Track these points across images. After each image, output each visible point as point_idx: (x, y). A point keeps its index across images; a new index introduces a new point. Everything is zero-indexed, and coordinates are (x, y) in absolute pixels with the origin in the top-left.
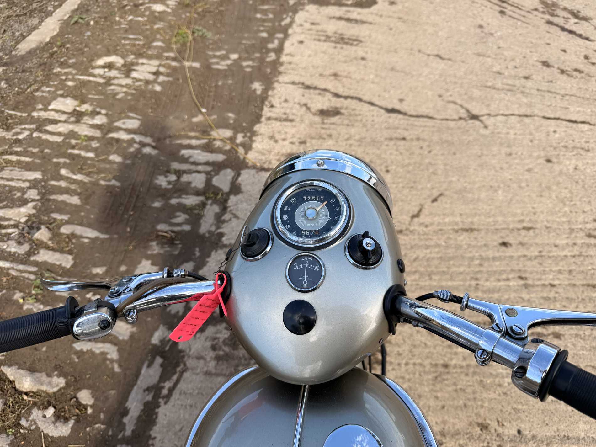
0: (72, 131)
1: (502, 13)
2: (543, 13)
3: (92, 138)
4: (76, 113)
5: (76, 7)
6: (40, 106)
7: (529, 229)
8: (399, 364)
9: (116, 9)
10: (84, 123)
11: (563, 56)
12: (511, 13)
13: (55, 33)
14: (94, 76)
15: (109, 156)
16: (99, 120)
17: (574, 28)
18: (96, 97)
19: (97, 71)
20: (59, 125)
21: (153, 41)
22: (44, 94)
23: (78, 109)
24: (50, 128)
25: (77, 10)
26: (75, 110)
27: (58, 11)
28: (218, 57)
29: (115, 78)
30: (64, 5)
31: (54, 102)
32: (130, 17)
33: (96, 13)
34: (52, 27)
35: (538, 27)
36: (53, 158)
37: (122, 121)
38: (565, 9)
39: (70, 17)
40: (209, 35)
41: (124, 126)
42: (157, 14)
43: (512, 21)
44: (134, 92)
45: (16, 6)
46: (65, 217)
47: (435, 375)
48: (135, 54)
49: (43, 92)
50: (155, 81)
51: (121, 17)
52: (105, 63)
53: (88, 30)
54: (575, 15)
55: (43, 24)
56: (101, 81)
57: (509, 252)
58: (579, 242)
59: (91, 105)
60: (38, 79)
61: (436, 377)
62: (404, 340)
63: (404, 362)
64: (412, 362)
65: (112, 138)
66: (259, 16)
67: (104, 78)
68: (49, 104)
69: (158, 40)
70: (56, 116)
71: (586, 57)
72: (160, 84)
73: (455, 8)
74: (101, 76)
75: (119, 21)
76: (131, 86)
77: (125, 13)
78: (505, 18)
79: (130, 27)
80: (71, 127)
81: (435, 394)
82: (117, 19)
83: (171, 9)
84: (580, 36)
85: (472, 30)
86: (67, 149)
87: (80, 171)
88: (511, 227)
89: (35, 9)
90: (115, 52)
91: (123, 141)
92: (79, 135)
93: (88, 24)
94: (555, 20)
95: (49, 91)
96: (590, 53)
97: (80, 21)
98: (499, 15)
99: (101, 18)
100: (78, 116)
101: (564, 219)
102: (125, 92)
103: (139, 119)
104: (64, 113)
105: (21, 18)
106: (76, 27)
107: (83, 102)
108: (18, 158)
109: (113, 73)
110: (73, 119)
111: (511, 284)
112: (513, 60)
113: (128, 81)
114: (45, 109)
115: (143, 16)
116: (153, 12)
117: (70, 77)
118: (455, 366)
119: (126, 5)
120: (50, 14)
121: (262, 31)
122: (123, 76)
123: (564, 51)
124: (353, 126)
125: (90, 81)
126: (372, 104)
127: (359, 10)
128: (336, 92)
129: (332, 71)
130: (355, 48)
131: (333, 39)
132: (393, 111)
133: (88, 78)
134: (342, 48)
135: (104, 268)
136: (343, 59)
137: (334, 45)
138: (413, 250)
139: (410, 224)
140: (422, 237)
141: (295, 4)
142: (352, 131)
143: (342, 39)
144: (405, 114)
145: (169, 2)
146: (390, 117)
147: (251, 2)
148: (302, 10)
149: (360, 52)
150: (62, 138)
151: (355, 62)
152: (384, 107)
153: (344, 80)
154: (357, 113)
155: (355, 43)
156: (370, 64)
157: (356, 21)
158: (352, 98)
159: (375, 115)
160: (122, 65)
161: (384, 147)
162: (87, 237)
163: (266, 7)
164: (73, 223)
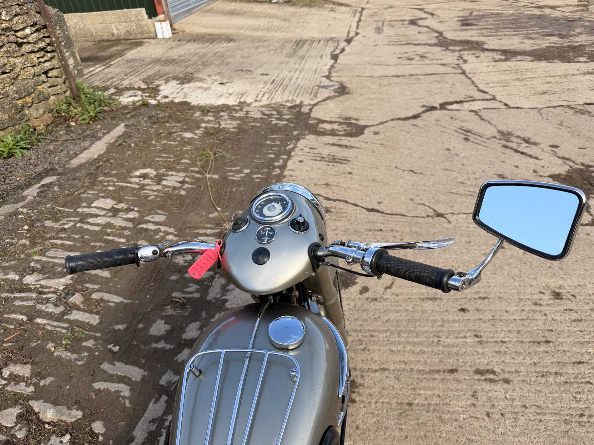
0: (109, 222)
1: (466, 139)
2: (500, 139)
3: (124, 228)
4: (113, 209)
5: (121, 134)
6: (85, 204)
7: (484, 298)
8: (369, 403)
9: (153, 136)
10: (120, 217)
11: (516, 171)
12: (473, 140)
13: (102, 152)
14: (131, 183)
15: (138, 241)
16: (131, 215)
17: (525, 151)
18: (132, 198)
19: (133, 180)
20: (99, 218)
21: (182, 159)
22: (89, 196)
23: (115, 206)
24: (91, 220)
25: (122, 136)
26: (113, 207)
27: (106, 136)
28: (234, 171)
29: (148, 185)
30: (111, 132)
31: (97, 201)
32: (165, 142)
33: (137, 138)
34: (101, 148)
35: (496, 150)
36: (91, 243)
37: (151, 216)
38: (518, 137)
39: (115, 141)
40: (228, 155)
41: (152, 220)
42: (186, 140)
43: (474, 146)
44: (163, 195)
45: (73, 133)
46: (97, 287)
47: (400, 411)
48: (166, 168)
49: (88, 194)
50: (181, 188)
51: (157, 141)
52: (141, 174)
53: (129, 150)
54: (527, 141)
55: (93, 145)
56: (137, 187)
57: (467, 316)
58: (527, 309)
59: (126, 204)
60: (85, 185)
61: (401, 414)
62: (375, 384)
63: (374, 401)
64: (381, 401)
65: (142, 229)
66: (268, 142)
67: (139, 185)
68: (92, 203)
69: (186, 158)
70: (97, 212)
71: (535, 171)
72: (184, 190)
73: (427, 136)
74: (136, 183)
75: (155, 144)
76: (160, 191)
77: (161, 138)
78: (468, 143)
79: (164, 149)
80: (108, 220)
81: (400, 427)
82: (154, 142)
83: (199, 136)
84: (530, 156)
85: (441, 152)
86: (103, 236)
88: (469, 297)
89: (88, 135)
90: (150, 166)
91: (151, 230)
92: (115, 226)
93: (130, 146)
94: (510, 144)
95: (93, 194)
96: (538, 168)
97: (124, 143)
98: (464, 141)
99: (140, 142)
100: (115, 212)
101: (514, 292)
102: (154, 195)
103: (165, 215)
104: (104, 209)
105: (76, 141)
106: (120, 148)
107: (120, 202)
108: (63, 242)
109: (147, 181)
110: (110, 214)
111: (468, 341)
112: (474, 173)
113: (159, 187)
114: (89, 207)
115: (174, 140)
116: (183, 139)
117: (111, 183)
118: (418, 405)
119: (162, 133)
120: (99, 138)
121: (270, 154)
122: (155, 183)
123: (517, 167)
124: (339, 220)
125: (127, 187)
126: (356, 205)
127: (349, 138)
128: (327, 196)
129: (324, 182)
130: (344, 165)
131: (327, 159)
132: (373, 210)
133: (125, 184)
134: (334, 166)
135: (125, 326)
136: (334, 173)
137: (327, 163)
138: (386, 314)
139: (384, 294)
140: (394, 304)
141: (298, 134)
142: (339, 224)
143: (334, 159)
144: (383, 213)
145: (197, 131)
146: (370, 215)
147: (263, 133)
148: (303, 138)
149: (348, 168)
150: (100, 228)
151: (343, 175)
152: (365, 207)
153: (334, 188)
154: (343, 211)
155: (344, 162)
156: (356, 177)
157: (346, 147)
158: (340, 201)
159: (358, 213)
160: (155, 176)
161: (364, 236)
162: (113, 302)
163: (275, 136)
164: (103, 291)
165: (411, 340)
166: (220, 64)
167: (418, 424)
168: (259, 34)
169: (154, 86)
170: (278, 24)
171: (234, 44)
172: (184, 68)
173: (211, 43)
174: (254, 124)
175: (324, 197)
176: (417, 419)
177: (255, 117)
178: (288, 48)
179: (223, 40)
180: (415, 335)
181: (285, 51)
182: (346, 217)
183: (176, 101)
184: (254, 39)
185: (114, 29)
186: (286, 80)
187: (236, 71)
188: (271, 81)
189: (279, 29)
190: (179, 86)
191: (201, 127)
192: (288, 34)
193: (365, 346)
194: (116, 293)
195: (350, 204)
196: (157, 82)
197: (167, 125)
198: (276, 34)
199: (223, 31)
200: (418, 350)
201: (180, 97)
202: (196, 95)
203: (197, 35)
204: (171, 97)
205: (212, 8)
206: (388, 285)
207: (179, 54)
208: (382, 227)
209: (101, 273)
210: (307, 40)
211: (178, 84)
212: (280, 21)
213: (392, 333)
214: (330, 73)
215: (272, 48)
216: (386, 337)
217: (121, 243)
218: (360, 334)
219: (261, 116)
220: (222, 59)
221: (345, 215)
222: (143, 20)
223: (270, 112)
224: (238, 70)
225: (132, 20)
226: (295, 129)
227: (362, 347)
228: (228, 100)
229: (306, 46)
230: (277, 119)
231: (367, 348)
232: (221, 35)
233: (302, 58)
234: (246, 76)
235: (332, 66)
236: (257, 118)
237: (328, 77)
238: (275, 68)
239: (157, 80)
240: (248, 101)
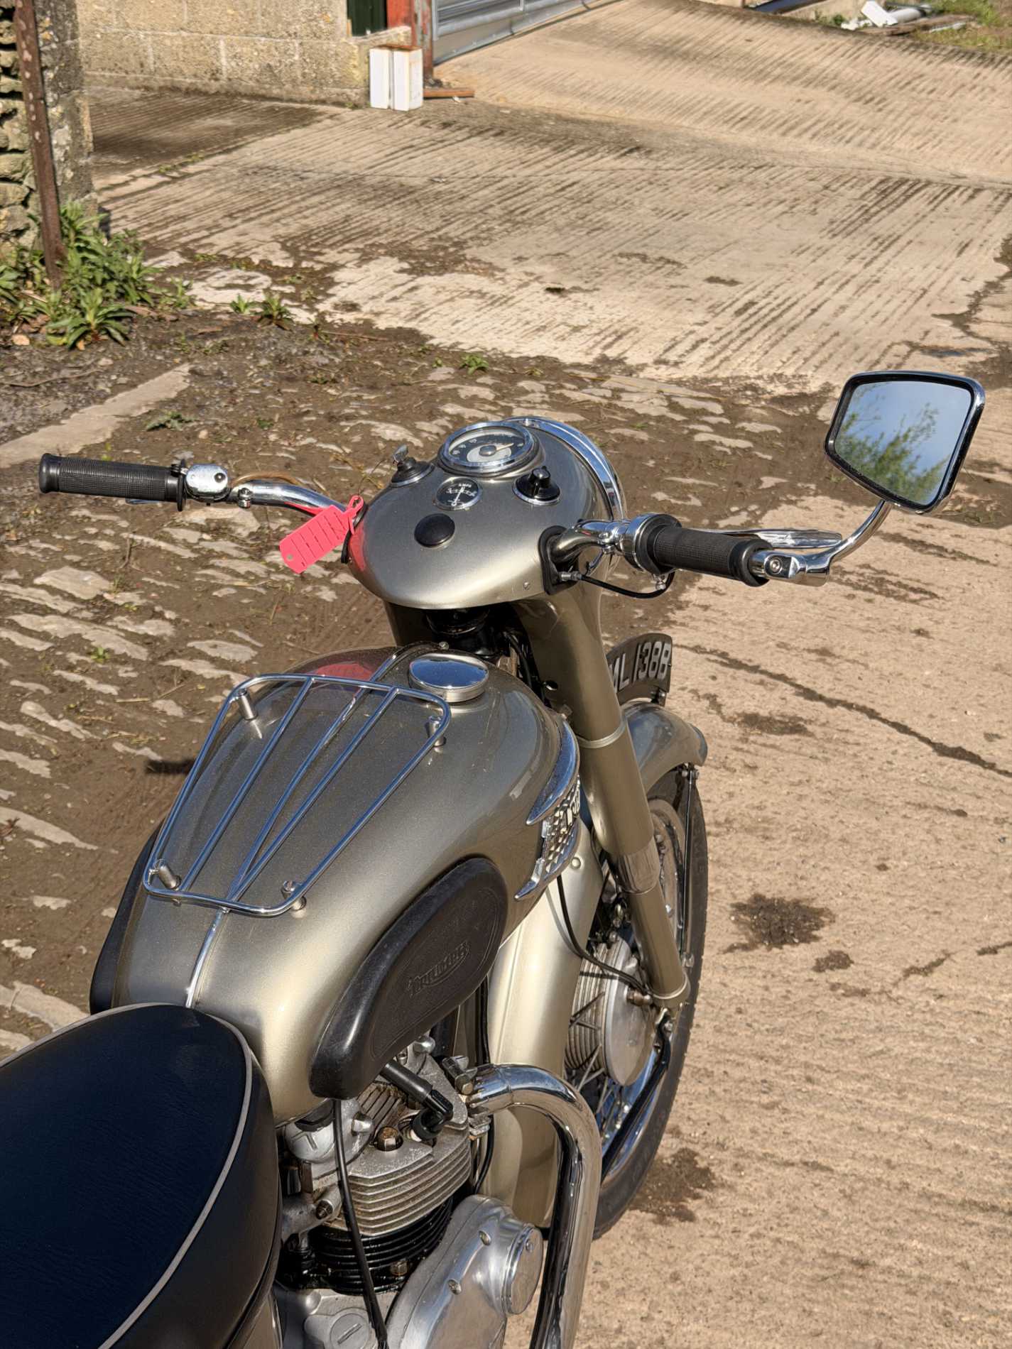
0: (79, 635)
3: (124, 660)
4: (99, 604)
5: (173, 395)
6: (14, 574)
9: (277, 417)
10: (116, 627)
13: (101, 439)
14: (172, 541)
15: (153, 700)
16: (150, 628)
18: (164, 584)
19: (180, 534)
20: (49, 617)
22: (32, 553)
23: (106, 596)
24: (23, 620)
25: (174, 401)
26: (99, 597)
27: (120, 395)
30: (140, 386)
31: (52, 572)
32: (310, 440)
33: (222, 416)
34: (96, 426)
36: (11, 679)
37: (211, 642)
39: (149, 413)
41: (212, 653)
42: (381, 445)
44: (262, 591)
45: (16, 366)
49: (31, 548)
50: (325, 581)
51: (284, 435)
52: (209, 521)
53: (188, 448)
55: (74, 415)
56: (187, 554)
59: (142, 596)
60: (25, 522)
65: (174, 669)
67: (194, 551)
68: (38, 575)
70: (49, 601)
72: (335, 587)
74: (188, 545)
75: (274, 443)
76: (258, 578)
77: (298, 430)
79: (301, 461)
80: (77, 628)
82: (273, 437)
83: (426, 441)
86: (53, 668)
87: (72, 713)
89: (64, 380)
91: (202, 679)
92: (96, 649)
93: (193, 435)
95: (45, 551)
97: (175, 423)
99: (231, 427)
100: (102, 611)
102: (236, 587)
103: (254, 647)
104: (72, 598)
105: (21, 394)
106: (158, 435)
107: (123, 587)
109: (222, 545)
110: (86, 614)
113: (258, 568)
114: (26, 582)
115: (342, 441)
116: (370, 438)
117: (108, 532)
119: (307, 413)
120: (101, 398)
122: (246, 555)
124: (826, 760)
125: (159, 549)
126: (903, 729)
127: (963, 528)
128: (810, 686)
129: (818, 643)
130: (910, 606)
131: (854, 578)
132: (959, 753)
133: (153, 542)
134: (870, 601)
135: (64, 903)
136: (862, 624)
137: (849, 590)
138: (880, 1036)
139: (895, 984)
140: (918, 1016)
141: (777, 486)
142: (820, 770)
143: (880, 582)
144: (992, 766)
145: (424, 425)
146: (941, 764)
147: (651, 463)
148: (790, 502)
149: (918, 616)
150: (47, 645)
151: (894, 635)
152: (934, 740)
153: (845, 665)
154: (851, 738)
155: (913, 596)
156: (938, 647)
157: (941, 551)
158: (849, 706)
159: (901, 752)
160: (251, 534)
161: (895, 818)
162: (43, 840)
163: (690, 481)
164: (19, 808)
165: (934, 1115)
166: (572, 225)
167: (868, 1314)
168: (747, 138)
169: (318, 267)
170: (833, 112)
171: (641, 163)
172: (439, 223)
173: (558, 150)
174: (627, 432)
175: (798, 686)
176: (870, 1301)
177: (640, 411)
178: (842, 202)
179: (603, 143)
180: (955, 1106)
181: (826, 212)
182: (855, 755)
183: (382, 324)
184: (720, 156)
185: (223, 53)
186: (796, 309)
187: (621, 255)
188: (739, 305)
189: (832, 129)
190: (405, 277)
191: (444, 414)
192: (862, 153)
193: (776, 1098)
194: (57, 821)
195: (884, 721)
196: (331, 256)
197: (332, 391)
198: (812, 147)
199: (615, 113)
200: (949, 1143)
201: (397, 314)
202: (454, 316)
203: (516, 113)
204: (365, 309)
205: (595, 23)
206: (922, 965)
207: (432, 172)
208: (970, 806)
209: (25, 762)
210: (928, 183)
211: (402, 271)
212: (843, 102)
213: (882, 1086)
214: (974, 307)
215: (780, 194)
216: (858, 1092)
217: (100, 695)
218: (773, 1067)
219: (665, 411)
220: (582, 210)
221: (851, 750)
222: (331, 35)
223: (700, 405)
224: (629, 256)
225: (292, 29)
226: (772, 469)
227: (765, 1099)
228: (562, 345)
229: (917, 204)
230: (718, 429)
231: (784, 1105)
232: (602, 124)
233: (885, 243)
234: (650, 278)
235: (992, 286)
236: (646, 416)
237: (961, 321)
238: (769, 266)
239: (331, 246)
240: (633, 359)
